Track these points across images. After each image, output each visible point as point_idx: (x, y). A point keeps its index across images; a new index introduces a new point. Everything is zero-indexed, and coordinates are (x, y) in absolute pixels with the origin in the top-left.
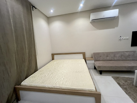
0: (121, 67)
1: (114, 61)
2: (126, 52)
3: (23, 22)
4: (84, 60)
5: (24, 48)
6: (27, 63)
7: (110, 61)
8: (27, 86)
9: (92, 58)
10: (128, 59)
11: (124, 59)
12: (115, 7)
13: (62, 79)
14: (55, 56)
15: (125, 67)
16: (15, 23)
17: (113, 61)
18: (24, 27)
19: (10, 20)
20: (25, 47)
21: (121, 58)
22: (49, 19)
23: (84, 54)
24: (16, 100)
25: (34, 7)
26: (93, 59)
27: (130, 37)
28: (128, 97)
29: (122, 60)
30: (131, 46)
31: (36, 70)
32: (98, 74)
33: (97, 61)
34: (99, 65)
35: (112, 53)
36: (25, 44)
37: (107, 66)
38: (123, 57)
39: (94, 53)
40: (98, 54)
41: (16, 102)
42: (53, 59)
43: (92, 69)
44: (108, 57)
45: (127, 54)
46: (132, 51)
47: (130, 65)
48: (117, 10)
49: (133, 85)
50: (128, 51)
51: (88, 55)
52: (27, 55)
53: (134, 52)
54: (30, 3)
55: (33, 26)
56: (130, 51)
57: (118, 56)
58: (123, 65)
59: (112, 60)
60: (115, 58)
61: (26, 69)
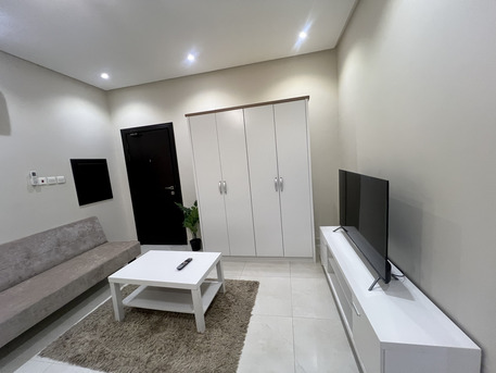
1: (30, 277)
2: (69, 226)
10: (83, 247)
11: (70, 252)
15: (80, 281)
17: (29, 281)
21: (58, 256)
29: (66, 260)
30: (80, 205)
38: (64, 247)
45: (75, 232)
46: (86, 221)
47: (92, 267)
50: (75, 224)
53: (92, 220)
56: (81, 222)
57: (42, 250)
60: (37, 265)
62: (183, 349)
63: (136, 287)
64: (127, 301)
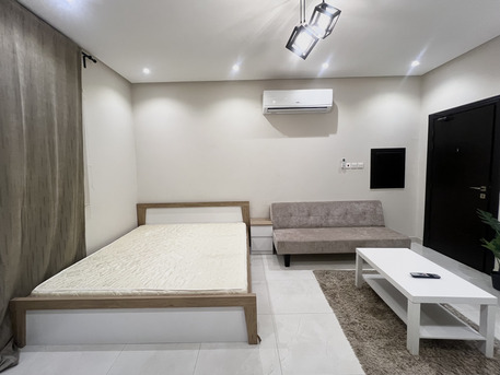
0: (336, 242)
2: (357, 202)
3: (55, 105)
4: (244, 226)
5: (50, 182)
6: (53, 231)
7: (317, 227)
8: (55, 295)
9: (269, 219)
10: (361, 222)
11: (352, 222)
12: (326, 81)
13: (167, 274)
14: (148, 211)
16: (31, 109)
18: (55, 119)
19: (18, 100)
20: (54, 179)
21: (343, 221)
22: (135, 91)
23: (245, 207)
24: (11, 344)
25: (90, 58)
26: (269, 223)
27: (366, 162)
28: (331, 310)
30: (372, 187)
31: (81, 254)
32: (278, 267)
33: (281, 228)
34: (282, 239)
35: (323, 204)
36: (53, 171)
37: (303, 240)
38: (349, 216)
39: (273, 205)
40: (286, 206)
41: (11, 348)
42: (141, 222)
43: (267, 252)
44: (312, 218)
45: (360, 208)
46: (370, 202)
48: (331, 91)
49: (354, 286)
51: (257, 211)
52: (57, 203)
53: (376, 203)
54: (80, 48)
55: (81, 114)
57: (336, 213)
58: (342, 238)
59: (322, 227)
60: (331, 221)
61: (50, 247)
62: (382, 344)
63: (376, 272)
64: (366, 277)
